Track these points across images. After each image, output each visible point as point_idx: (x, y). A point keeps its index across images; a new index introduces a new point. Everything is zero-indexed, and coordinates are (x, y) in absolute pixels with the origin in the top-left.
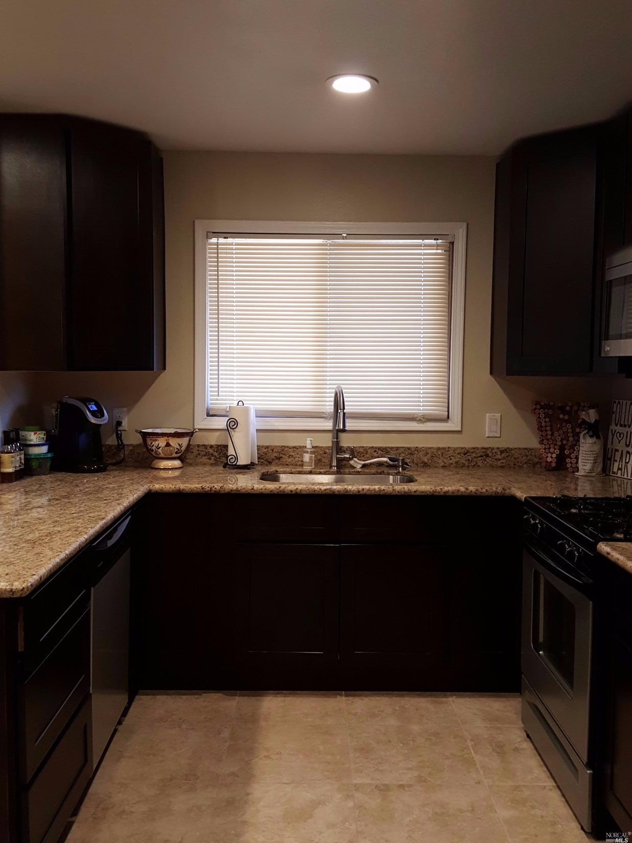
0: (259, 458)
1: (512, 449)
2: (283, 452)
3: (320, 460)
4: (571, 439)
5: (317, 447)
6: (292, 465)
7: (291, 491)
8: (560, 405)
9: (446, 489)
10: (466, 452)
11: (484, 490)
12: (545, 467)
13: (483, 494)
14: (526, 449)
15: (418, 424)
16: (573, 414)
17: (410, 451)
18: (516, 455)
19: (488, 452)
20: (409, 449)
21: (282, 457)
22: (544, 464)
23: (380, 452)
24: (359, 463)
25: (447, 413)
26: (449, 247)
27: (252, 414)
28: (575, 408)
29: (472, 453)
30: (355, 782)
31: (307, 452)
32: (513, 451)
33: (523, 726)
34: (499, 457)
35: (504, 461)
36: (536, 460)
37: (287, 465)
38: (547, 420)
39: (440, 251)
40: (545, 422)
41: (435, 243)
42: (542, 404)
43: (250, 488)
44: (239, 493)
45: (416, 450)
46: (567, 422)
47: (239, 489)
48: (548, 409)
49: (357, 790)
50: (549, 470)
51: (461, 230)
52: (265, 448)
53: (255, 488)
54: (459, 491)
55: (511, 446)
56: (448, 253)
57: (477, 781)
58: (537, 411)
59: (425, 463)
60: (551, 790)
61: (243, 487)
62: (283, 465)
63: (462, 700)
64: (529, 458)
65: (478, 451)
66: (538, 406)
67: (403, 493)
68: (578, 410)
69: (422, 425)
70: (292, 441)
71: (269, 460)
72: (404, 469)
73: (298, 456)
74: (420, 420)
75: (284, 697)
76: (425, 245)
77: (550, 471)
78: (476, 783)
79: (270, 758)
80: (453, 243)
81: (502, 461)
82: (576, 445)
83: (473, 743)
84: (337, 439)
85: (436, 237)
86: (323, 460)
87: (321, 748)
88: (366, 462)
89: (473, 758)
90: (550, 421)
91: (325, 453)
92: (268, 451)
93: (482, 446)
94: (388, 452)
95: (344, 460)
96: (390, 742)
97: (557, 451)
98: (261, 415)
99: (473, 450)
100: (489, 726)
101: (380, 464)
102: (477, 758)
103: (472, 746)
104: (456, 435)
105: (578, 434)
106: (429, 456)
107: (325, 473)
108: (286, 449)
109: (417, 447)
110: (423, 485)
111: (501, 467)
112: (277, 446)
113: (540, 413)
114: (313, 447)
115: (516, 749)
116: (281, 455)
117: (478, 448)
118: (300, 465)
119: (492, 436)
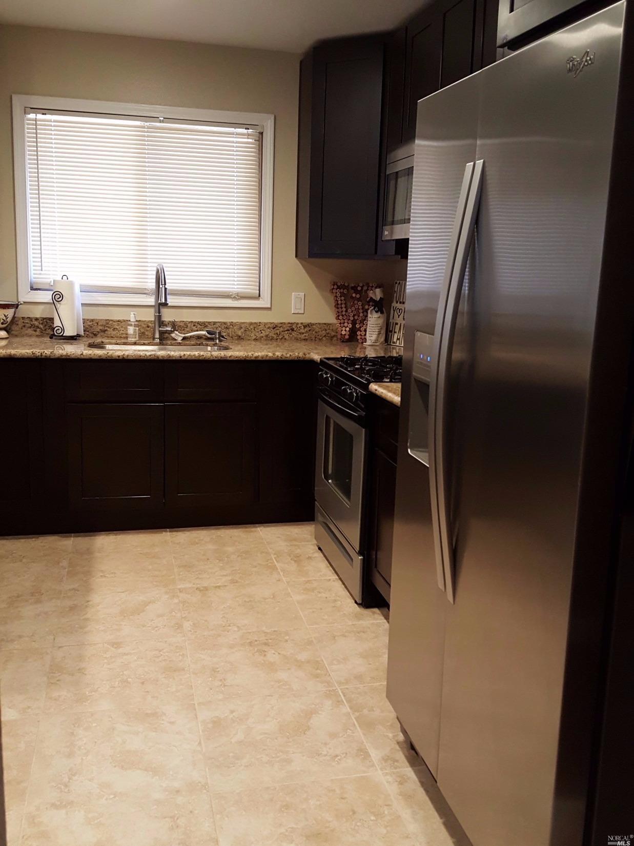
0: (84, 331)
1: (313, 324)
2: (108, 325)
3: (143, 333)
4: (361, 315)
5: (140, 321)
6: (117, 337)
7: (119, 356)
8: (353, 285)
9: (256, 354)
10: (275, 326)
11: (288, 355)
12: (341, 339)
13: (288, 359)
14: (325, 324)
15: (233, 300)
16: (363, 293)
17: (226, 326)
18: (317, 330)
19: (293, 327)
20: (225, 323)
21: (106, 330)
22: (339, 337)
23: (199, 326)
24: (179, 336)
25: (258, 291)
26: (259, 137)
27: (77, 289)
28: (365, 288)
29: (280, 327)
30: (179, 587)
31: (131, 325)
32: (314, 326)
33: (316, 543)
34: (302, 331)
35: (307, 335)
36: (333, 334)
37: (112, 337)
38: (343, 298)
39: (251, 140)
40: (341, 300)
41: (246, 132)
42: (339, 284)
43: (80, 353)
44: (69, 359)
45: (231, 325)
46: (359, 300)
47: (69, 354)
48: (344, 289)
49: (180, 592)
50: (343, 342)
51: (270, 121)
52: (90, 322)
53: (84, 354)
54: (267, 356)
55: (313, 322)
56: (258, 142)
57: (277, 579)
58: (334, 291)
59: (240, 337)
60: (334, 581)
61: (73, 353)
62: (108, 337)
63: (268, 529)
64: (327, 332)
65: (284, 326)
66: (335, 287)
67: (219, 358)
68: (368, 289)
69: (236, 302)
70: (117, 315)
71: (95, 333)
72: (220, 341)
73: (123, 329)
74: (234, 298)
75: (116, 535)
76: (237, 134)
77: (345, 342)
78: (278, 581)
79: (105, 576)
80: (262, 133)
81: (305, 335)
82: (365, 320)
83: (275, 556)
84: (159, 313)
85: (248, 126)
86: (146, 333)
87: (150, 567)
88: (186, 335)
89: (275, 565)
90: (345, 300)
91: (148, 327)
92: (93, 324)
93: (289, 322)
94: (206, 326)
95: (166, 333)
96: (208, 559)
97: (350, 326)
98: (85, 290)
99: (280, 325)
100: (288, 544)
101: (199, 337)
102: (278, 565)
103: (275, 558)
104: (265, 312)
105: (367, 311)
106: (242, 330)
107: (149, 344)
108: (111, 322)
109: (232, 322)
110: (237, 352)
111: (304, 340)
112: (102, 320)
113: (336, 293)
114: (137, 321)
115: (310, 558)
116: (106, 328)
117: (285, 323)
118: (124, 338)
119: (297, 312)
